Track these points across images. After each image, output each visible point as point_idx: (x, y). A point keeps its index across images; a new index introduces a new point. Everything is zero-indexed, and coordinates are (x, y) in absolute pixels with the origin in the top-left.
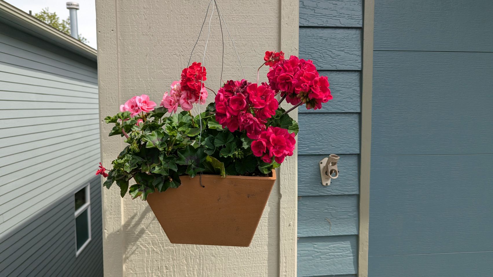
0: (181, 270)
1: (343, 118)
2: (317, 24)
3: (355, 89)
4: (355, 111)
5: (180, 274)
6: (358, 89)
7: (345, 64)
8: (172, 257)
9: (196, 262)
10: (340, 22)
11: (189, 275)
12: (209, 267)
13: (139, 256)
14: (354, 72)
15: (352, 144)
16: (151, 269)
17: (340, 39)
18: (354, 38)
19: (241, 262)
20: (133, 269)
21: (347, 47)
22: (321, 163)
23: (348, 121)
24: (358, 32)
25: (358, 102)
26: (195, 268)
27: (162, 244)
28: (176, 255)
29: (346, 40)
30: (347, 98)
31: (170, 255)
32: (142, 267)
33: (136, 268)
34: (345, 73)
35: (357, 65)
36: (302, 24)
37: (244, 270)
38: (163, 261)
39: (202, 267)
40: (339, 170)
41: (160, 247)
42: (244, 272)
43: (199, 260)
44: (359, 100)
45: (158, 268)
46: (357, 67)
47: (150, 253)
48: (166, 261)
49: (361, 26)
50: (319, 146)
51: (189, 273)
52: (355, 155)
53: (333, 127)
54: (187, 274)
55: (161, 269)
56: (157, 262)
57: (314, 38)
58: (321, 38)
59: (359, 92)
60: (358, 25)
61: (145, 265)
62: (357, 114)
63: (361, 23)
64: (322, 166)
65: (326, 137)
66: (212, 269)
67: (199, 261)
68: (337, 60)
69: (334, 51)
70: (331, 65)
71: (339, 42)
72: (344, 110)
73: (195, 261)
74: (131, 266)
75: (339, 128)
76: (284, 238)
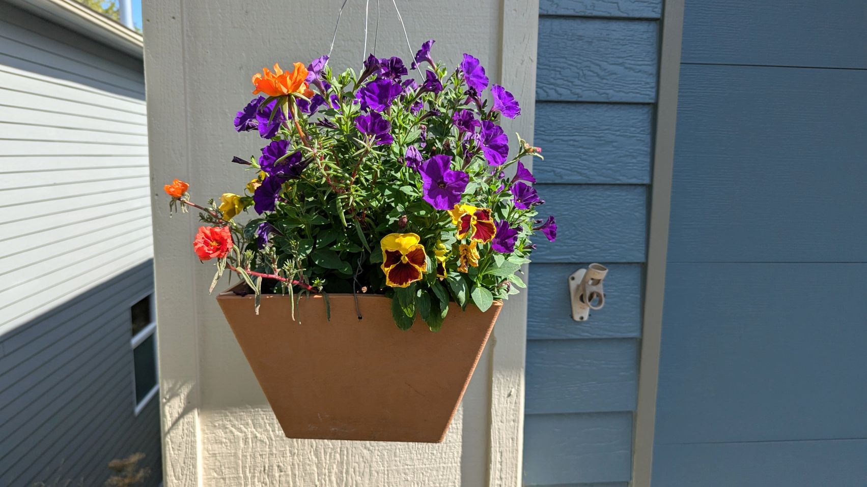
0: (307, 472)
1: (616, 193)
2: (572, 11)
3: (642, 139)
4: (640, 182)
5: (304, 479)
6: (648, 139)
7: (625, 91)
8: (290, 450)
9: (335, 459)
10: (618, 7)
11: (321, 482)
12: (359, 468)
13: (228, 447)
14: (641, 106)
15: (632, 244)
16: (252, 471)
17: (616, 41)
18: (645, 39)
19: (418, 460)
20: (218, 470)
21: (631, 56)
22: (573, 279)
23: (628, 200)
24: (653, 27)
25: (646, 164)
26: (333, 469)
27: (271, 426)
28: (298, 446)
29: (629, 43)
30: (627, 156)
31: (287, 446)
32: (235, 466)
33: (223, 468)
34: (623, 107)
35: (648, 93)
36: (544, 10)
37: (423, 474)
38: (274, 456)
39: (345, 467)
40: (606, 294)
41: (267, 431)
42: (423, 478)
43: (340, 455)
44: (648, 160)
45: (264, 470)
46: (647, 96)
47: (248, 442)
48: (280, 457)
49: (658, 16)
50: (570, 247)
51: (322, 478)
52: (636, 265)
53: (598, 212)
54: (318, 480)
55: (271, 471)
56: (262, 458)
57: (567, 39)
58: (580, 38)
59: (649, 145)
60: (654, 13)
61: (239, 464)
62: (644, 187)
63: (659, 10)
64: (573, 285)
65: (583, 230)
66: (364, 471)
67: (340, 457)
68: (609, 83)
69: (604, 64)
70: (598, 92)
71: (614, 47)
72: (619, 180)
73: (333, 457)
74: (213, 464)
75: (609, 213)
76: (499, 419)
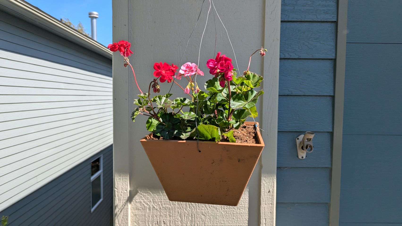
0: (176, 225)
1: (318, 100)
2: (296, 19)
3: (329, 75)
4: (329, 95)
6: (332, 75)
7: (321, 54)
10: (317, 17)
12: (199, 224)
13: (142, 212)
14: (328, 60)
15: (326, 123)
16: (152, 223)
18: (330, 30)
21: (323, 38)
22: (298, 139)
23: (322, 103)
24: (333, 25)
25: (331, 86)
26: (188, 224)
27: (161, 202)
28: (172, 212)
29: (322, 32)
30: (322, 83)
31: (168, 212)
33: (139, 221)
34: (320, 61)
35: (331, 54)
36: (283, 19)
39: (193, 223)
41: (159, 205)
43: (191, 218)
45: (157, 223)
47: (151, 210)
48: (164, 217)
50: (296, 124)
52: (328, 133)
53: (309, 108)
55: (160, 223)
56: (157, 217)
58: (299, 31)
59: (333, 78)
60: (333, 19)
61: (146, 220)
62: (331, 97)
63: (336, 18)
64: (298, 142)
65: (302, 117)
68: (313, 50)
69: (310, 42)
70: (308, 54)
71: (315, 34)
72: (319, 94)
73: (188, 218)
74: (135, 219)
75: (314, 109)
76: (264, 203)
